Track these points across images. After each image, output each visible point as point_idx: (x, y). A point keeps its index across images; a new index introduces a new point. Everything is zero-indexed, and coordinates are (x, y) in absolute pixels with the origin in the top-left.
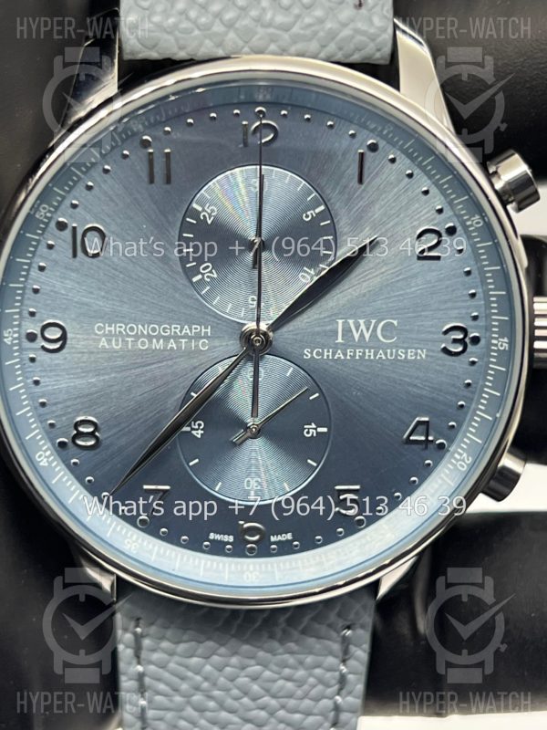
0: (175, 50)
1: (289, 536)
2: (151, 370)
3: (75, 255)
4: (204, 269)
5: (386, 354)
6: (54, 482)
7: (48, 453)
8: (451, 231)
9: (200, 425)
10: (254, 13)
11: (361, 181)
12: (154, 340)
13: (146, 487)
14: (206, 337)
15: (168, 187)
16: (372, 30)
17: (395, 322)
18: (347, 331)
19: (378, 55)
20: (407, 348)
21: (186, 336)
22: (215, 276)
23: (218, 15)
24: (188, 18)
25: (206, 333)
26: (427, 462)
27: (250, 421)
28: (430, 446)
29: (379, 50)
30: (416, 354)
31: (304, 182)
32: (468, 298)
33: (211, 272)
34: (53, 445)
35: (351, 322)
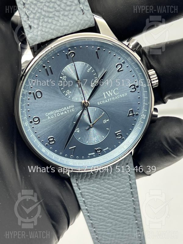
0: (42, 40)
1: (108, 148)
2: (62, 120)
3: (35, 99)
4: (67, 92)
5: (117, 97)
6: (48, 155)
7: (44, 148)
8: (124, 63)
9: (78, 129)
10: (58, 25)
11: (98, 58)
12: (61, 113)
13: (70, 148)
14: (73, 108)
15: (52, 75)
16: (88, 19)
17: (117, 89)
18: (106, 95)
19: (92, 24)
20: (122, 94)
21: (68, 109)
22: (71, 92)
23: (50, 28)
24: (43, 31)
25: (73, 107)
26: (135, 119)
27: (90, 124)
28: (134, 115)
29: (92, 23)
30: (124, 95)
31: (85, 63)
32: (132, 77)
33: (69, 92)
34: (45, 146)
35: (107, 92)
